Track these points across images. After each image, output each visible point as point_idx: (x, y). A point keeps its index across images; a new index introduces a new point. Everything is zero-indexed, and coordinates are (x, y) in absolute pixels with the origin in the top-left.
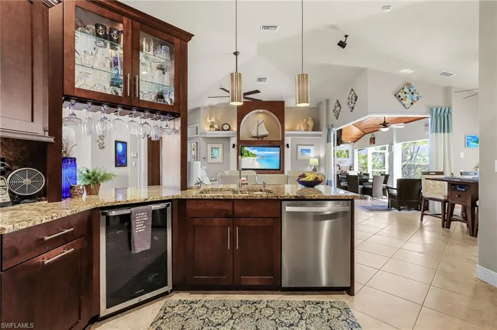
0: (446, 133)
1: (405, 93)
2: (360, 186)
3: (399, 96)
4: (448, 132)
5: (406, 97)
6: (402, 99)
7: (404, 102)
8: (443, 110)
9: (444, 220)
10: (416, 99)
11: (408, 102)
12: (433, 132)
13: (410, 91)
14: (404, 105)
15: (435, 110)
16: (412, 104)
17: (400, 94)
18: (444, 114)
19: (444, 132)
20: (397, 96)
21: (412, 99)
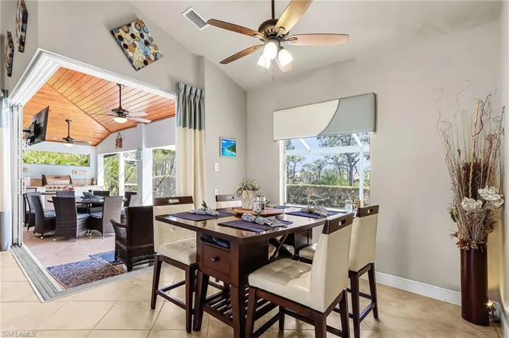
0: (197, 130)
1: (133, 36)
2: (79, 216)
3: (121, 38)
4: (200, 129)
5: (135, 46)
6: (126, 46)
7: (130, 54)
8: (193, 92)
9: (190, 312)
10: (153, 58)
11: (138, 56)
12: (180, 125)
13: (142, 36)
14: (131, 61)
15: (182, 87)
16: (146, 63)
17: (121, 32)
18: (194, 99)
19: (195, 129)
20: (117, 35)
21: (145, 53)
